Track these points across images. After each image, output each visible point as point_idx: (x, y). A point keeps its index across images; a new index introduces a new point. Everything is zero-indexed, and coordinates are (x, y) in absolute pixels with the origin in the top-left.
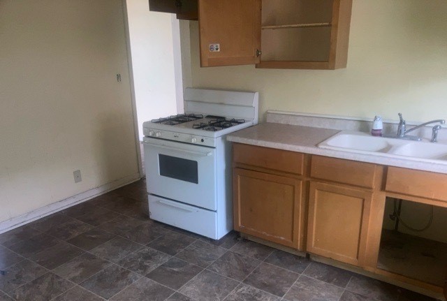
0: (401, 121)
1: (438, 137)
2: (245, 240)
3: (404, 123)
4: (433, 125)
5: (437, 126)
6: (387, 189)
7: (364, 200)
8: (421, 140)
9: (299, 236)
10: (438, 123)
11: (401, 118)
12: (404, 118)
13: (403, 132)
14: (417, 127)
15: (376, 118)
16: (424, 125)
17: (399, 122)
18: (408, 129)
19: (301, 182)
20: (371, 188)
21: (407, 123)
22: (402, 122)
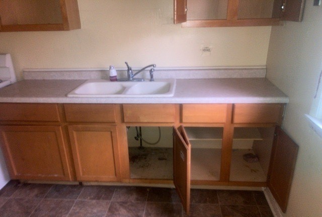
0: (128, 67)
1: (154, 77)
2: (26, 185)
3: (131, 69)
4: (149, 69)
5: (151, 70)
6: (125, 121)
7: (111, 132)
8: (144, 80)
9: (69, 170)
10: (152, 67)
11: (127, 65)
12: (130, 66)
13: (131, 76)
14: (140, 71)
15: (110, 67)
16: (143, 69)
17: (127, 69)
18: (134, 73)
19: (60, 127)
20: (114, 122)
21: (133, 69)
22: (129, 69)
